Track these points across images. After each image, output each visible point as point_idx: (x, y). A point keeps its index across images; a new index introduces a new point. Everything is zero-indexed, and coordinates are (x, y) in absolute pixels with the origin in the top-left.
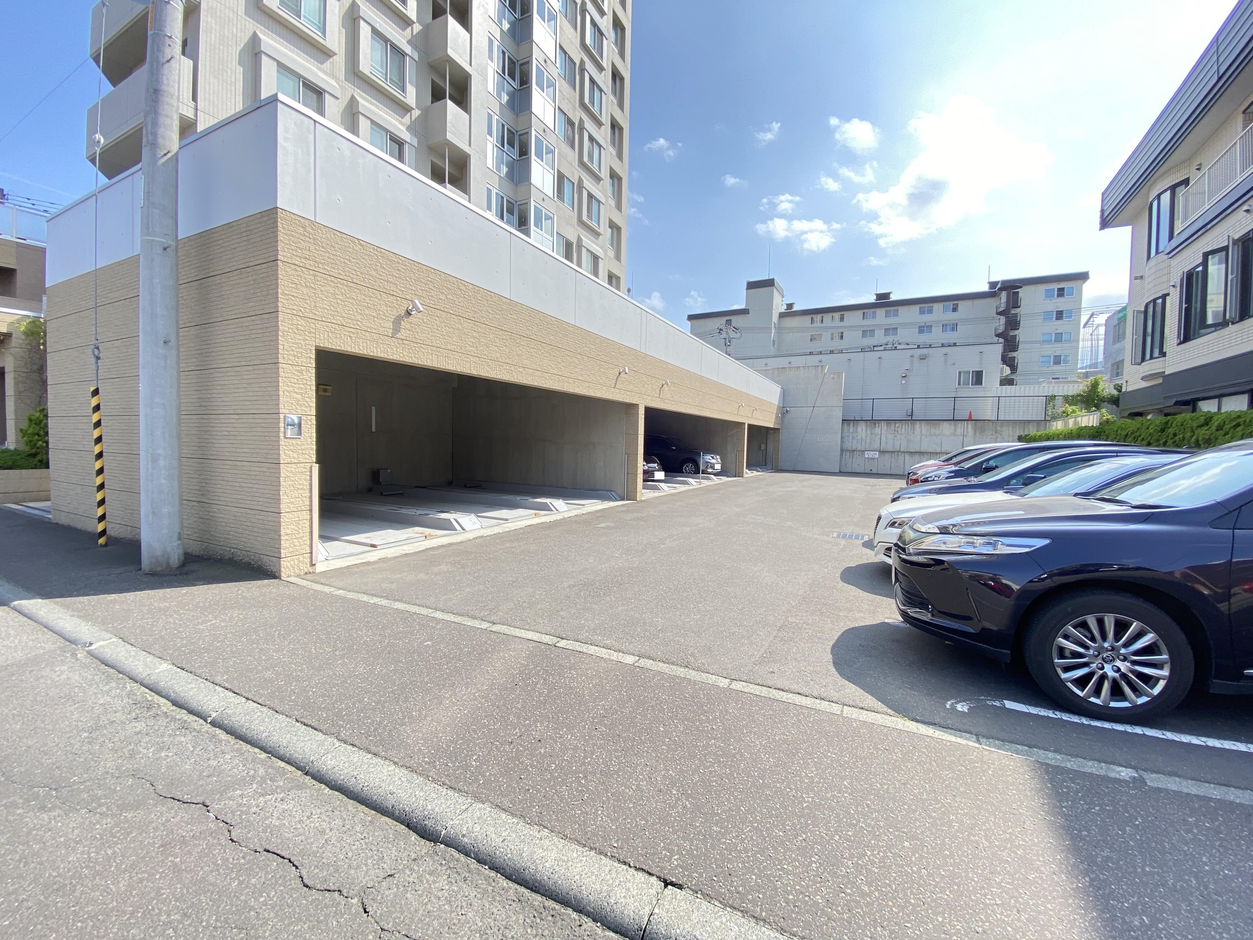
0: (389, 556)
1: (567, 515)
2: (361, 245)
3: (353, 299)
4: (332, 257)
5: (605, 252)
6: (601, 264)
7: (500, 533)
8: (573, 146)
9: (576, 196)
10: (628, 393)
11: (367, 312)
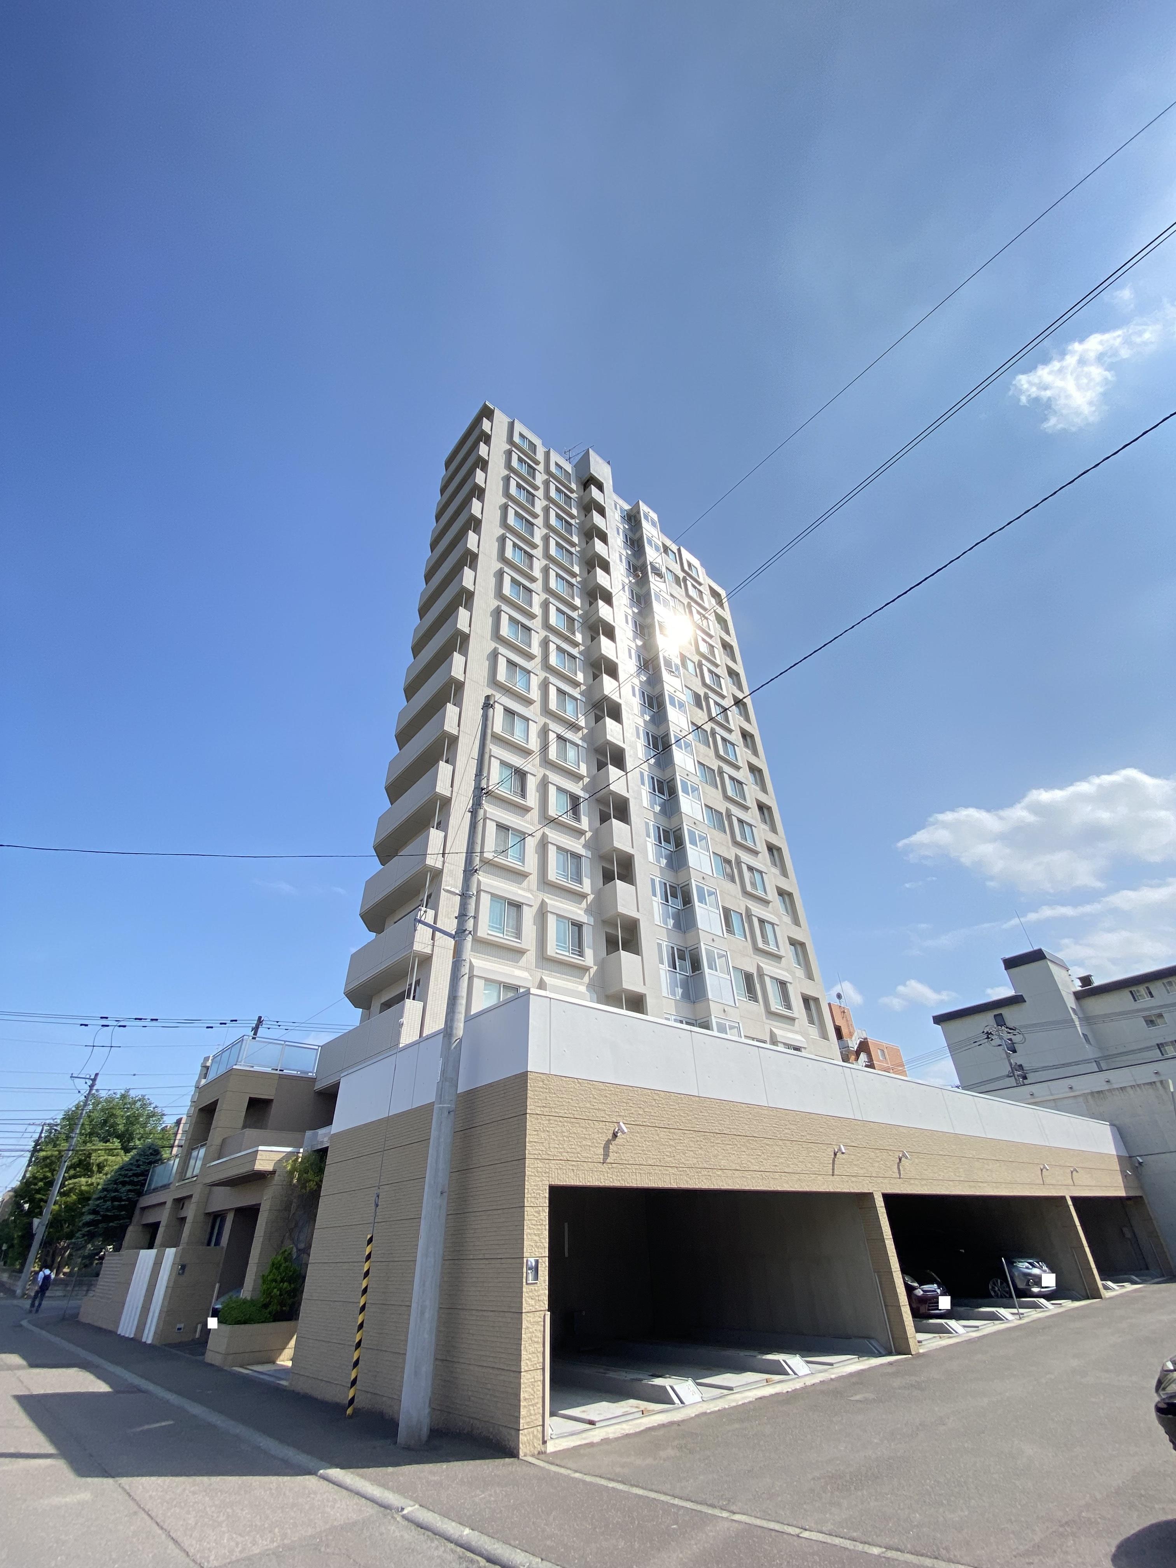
0: (611, 1436)
1: (810, 1381)
2: (579, 1083)
3: (575, 1133)
4: (560, 1100)
5: (792, 973)
6: (790, 988)
7: (725, 1409)
8: (733, 880)
9: (746, 925)
10: (853, 1179)
11: (584, 1142)
